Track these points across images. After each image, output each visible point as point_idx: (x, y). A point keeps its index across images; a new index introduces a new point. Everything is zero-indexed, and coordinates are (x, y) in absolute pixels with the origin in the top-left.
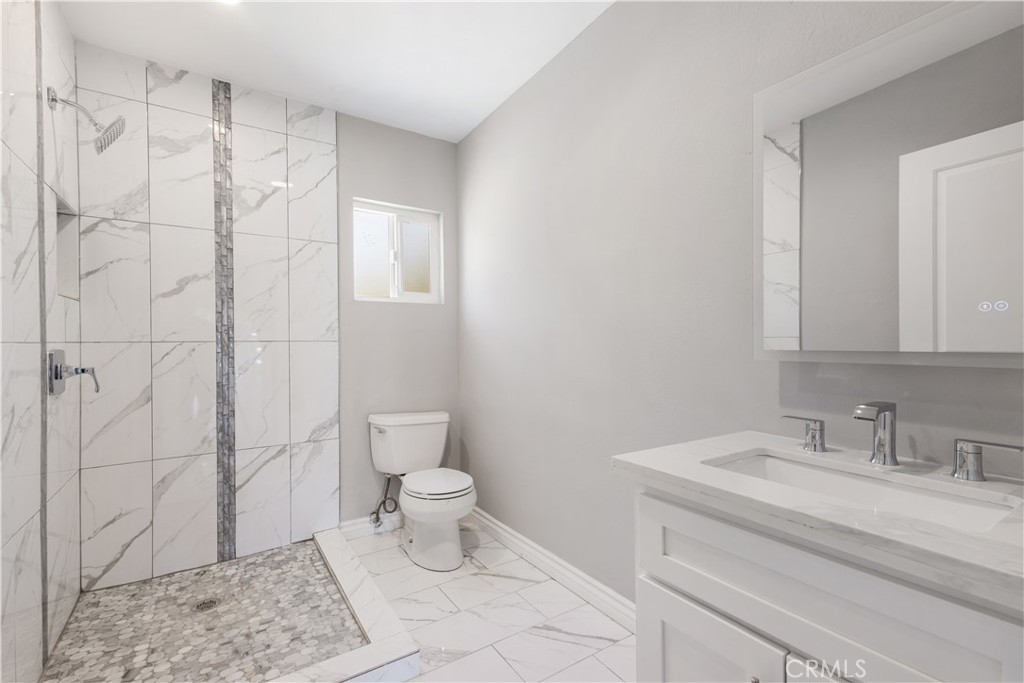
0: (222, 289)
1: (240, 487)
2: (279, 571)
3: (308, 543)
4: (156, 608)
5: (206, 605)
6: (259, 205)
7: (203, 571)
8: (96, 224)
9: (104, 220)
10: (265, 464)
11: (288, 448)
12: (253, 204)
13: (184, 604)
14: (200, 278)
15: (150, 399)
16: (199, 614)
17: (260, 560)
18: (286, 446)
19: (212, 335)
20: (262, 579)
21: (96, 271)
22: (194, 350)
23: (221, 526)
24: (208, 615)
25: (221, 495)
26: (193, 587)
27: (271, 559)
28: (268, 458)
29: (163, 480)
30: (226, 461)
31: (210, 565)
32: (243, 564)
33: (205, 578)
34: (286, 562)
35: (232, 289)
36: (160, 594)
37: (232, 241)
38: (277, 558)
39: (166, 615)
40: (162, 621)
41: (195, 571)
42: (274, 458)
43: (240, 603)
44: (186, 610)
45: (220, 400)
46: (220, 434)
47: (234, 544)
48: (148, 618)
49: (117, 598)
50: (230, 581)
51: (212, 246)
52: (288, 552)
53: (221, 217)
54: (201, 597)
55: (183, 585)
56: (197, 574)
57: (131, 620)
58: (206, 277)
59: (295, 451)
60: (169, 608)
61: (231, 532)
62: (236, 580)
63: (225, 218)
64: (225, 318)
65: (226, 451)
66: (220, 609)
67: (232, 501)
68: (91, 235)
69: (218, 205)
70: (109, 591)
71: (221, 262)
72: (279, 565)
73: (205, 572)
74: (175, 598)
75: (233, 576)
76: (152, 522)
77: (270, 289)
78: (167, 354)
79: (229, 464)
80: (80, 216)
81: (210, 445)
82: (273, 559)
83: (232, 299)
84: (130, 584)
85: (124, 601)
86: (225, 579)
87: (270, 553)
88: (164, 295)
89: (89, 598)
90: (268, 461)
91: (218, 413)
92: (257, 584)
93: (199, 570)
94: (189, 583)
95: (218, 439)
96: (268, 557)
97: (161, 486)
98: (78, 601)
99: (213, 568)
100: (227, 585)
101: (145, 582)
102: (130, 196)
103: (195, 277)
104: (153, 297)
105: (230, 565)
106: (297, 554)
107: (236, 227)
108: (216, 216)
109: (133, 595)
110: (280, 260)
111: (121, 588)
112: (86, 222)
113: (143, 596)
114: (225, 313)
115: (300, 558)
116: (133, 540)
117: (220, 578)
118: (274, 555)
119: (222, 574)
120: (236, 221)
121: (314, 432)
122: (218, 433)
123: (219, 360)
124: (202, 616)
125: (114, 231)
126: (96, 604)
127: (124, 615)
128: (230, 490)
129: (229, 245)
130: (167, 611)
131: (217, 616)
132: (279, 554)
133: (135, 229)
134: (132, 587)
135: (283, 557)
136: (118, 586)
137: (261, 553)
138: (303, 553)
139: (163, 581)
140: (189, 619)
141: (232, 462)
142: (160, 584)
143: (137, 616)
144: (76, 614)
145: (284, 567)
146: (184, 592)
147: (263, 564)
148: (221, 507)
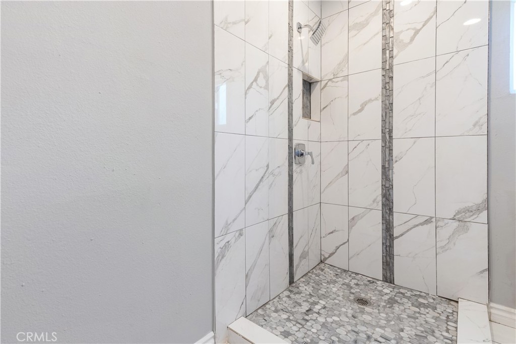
0: (386, 105)
1: (397, 237)
2: (417, 310)
3: (452, 303)
4: (340, 287)
5: (363, 302)
6: (412, 39)
7: (373, 281)
8: (327, 83)
9: (330, 80)
10: (414, 227)
11: (434, 220)
12: (407, 40)
13: (353, 294)
14: (373, 101)
15: (347, 172)
16: (356, 304)
17: (409, 294)
18: (432, 218)
19: (379, 135)
20: (402, 308)
21: (326, 106)
22: (369, 145)
23: (385, 259)
24: (359, 307)
25: (384, 238)
26: (362, 287)
27: (416, 298)
28: (417, 223)
29: (353, 219)
30: (388, 218)
31: (378, 280)
32: (396, 290)
33: (372, 286)
34: (426, 306)
35: (392, 104)
36: (347, 281)
37: (392, 72)
38: (421, 300)
39: (342, 294)
40: (339, 296)
41: (369, 279)
42: (422, 224)
43: (379, 313)
44: (352, 297)
45: (384, 177)
46: (384, 199)
47: (393, 274)
48: (334, 290)
49: (331, 272)
50: (383, 296)
51: (380, 78)
52: (432, 301)
53: (386, 57)
54: (363, 295)
55: (359, 283)
56: (369, 281)
57: (328, 286)
58: (376, 99)
59: (439, 224)
60: (346, 291)
61: (391, 265)
62: (386, 297)
63: (388, 58)
64: (387, 124)
65: (387, 211)
66: (367, 309)
67: (392, 245)
68: (324, 89)
69: (384, 50)
70: (330, 267)
71: (385, 87)
72: (420, 305)
73: (373, 282)
74: (351, 288)
75: (386, 294)
76: (348, 240)
77: (419, 99)
78: (355, 147)
79: (389, 220)
80: (321, 81)
81: (378, 205)
82: (418, 299)
83: (392, 110)
84: (339, 268)
85: (332, 275)
86: (381, 294)
87: (418, 293)
88: (354, 114)
89: (322, 266)
90: (417, 225)
91: (382, 185)
92: (397, 308)
93: (371, 279)
94: (362, 283)
95: (382, 202)
96: (415, 295)
97: (352, 221)
98: (318, 265)
99: (379, 283)
100: (380, 297)
101: (345, 271)
102: (340, 64)
103: (370, 101)
104: (349, 116)
105: (389, 287)
106: (438, 306)
107: (395, 61)
108: (383, 59)
109: (337, 275)
110: (428, 75)
111: (335, 268)
112: (323, 83)
113: (340, 277)
114: (387, 121)
115: (439, 310)
116: (340, 246)
117: (379, 291)
118: (420, 296)
119: (381, 289)
120: (395, 57)
121: (459, 212)
122: (382, 198)
123: (384, 152)
124: (356, 306)
125: (333, 84)
126: (322, 270)
127: (328, 282)
128: (390, 237)
129: (391, 75)
130: (343, 292)
131: (362, 312)
132: (424, 298)
133: (342, 81)
134: (339, 271)
135: (425, 302)
136: (334, 266)
137: (411, 290)
138: (443, 309)
139: (352, 275)
140: (349, 303)
141: (391, 219)
142: (350, 276)
143: (332, 285)
144: (314, 270)
145: (422, 309)
146: (357, 287)
147: (409, 298)
148: (385, 246)
